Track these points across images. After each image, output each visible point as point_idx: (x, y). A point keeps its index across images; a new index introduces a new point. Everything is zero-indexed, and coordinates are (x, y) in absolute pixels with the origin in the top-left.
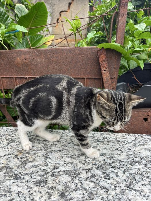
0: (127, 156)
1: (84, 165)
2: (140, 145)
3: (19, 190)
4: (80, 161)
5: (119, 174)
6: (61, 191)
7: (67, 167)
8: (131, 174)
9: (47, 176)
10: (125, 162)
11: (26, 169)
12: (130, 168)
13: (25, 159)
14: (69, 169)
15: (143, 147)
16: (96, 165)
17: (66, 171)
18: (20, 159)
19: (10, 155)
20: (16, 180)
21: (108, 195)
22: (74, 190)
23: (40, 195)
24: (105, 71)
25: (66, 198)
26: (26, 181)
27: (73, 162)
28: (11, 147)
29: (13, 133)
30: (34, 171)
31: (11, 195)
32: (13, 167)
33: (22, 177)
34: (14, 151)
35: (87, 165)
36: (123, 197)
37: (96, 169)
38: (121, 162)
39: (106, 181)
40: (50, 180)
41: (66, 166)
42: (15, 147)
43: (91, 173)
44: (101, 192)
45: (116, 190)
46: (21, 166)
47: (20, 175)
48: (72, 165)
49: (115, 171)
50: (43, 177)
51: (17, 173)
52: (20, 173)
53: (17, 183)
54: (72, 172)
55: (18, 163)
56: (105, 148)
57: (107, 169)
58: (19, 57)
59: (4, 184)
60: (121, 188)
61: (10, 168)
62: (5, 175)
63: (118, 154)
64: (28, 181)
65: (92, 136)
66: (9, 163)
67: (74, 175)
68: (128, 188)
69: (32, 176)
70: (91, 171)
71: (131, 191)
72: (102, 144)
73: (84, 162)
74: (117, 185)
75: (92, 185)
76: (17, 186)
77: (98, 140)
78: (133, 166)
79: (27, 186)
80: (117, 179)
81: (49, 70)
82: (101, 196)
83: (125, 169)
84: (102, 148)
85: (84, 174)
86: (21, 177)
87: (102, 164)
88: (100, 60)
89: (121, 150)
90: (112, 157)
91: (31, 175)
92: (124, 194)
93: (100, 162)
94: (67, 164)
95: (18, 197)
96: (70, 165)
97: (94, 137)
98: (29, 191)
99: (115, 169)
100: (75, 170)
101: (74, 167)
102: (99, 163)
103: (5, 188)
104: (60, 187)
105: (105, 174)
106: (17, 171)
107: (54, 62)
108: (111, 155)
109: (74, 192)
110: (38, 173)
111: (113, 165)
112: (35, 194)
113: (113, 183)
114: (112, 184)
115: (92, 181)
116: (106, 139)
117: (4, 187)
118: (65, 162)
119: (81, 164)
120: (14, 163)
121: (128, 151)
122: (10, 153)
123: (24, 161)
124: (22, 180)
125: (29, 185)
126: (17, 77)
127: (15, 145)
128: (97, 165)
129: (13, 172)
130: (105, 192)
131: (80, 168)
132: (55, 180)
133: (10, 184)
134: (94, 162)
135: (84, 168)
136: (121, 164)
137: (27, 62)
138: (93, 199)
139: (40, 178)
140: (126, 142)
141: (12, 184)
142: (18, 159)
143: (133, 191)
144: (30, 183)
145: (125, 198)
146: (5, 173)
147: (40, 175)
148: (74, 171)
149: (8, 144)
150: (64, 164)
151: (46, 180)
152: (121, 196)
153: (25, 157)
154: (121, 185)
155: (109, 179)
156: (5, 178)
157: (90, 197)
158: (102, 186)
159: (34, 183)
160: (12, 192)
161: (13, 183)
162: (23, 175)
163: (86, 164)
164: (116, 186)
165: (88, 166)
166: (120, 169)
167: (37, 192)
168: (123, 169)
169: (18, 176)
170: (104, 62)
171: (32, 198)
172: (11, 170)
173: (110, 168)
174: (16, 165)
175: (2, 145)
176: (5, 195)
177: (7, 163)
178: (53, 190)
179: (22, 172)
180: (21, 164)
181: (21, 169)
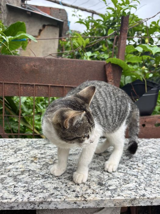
2: (144, 145)
3: (55, 186)
4: (101, 159)
5: (139, 165)
6: (97, 181)
8: (148, 164)
10: (139, 157)
14: (95, 166)
15: (147, 147)
17: (92, 168)
18: (38, 163)
19: (25, 160)
20: (46, 179)
21: (139, 179)
22: (109, 179)
23: (78, 187)
24: (111, 82)
25: (105, 185)
28: (21, 155)
29: (14, 143)
31: (49, 191)
32: (35, 169)
34: (27, 157)
36: (151, 179)
39: (132, 171)
44: (133, 178)
45: (143, 175)
48: (96, 163)
51: (43, 174)
53: (49, 181)
54: (98, 168)
55: (39, 166)
57: (128, 163)
58: (28, 64)
59: (34, 183)
61: (33, 171)
62: (30, 176)
66: (28, 167)
71: (155, 175)
75: (122, 174)
76: (51, 183)
78: (146, 159)
79: (61, 182)
80: (140, 168)
81: (57, 79)
82: (134, 180)
86: (50, 176)
88: (107, 73)
92: (151, 177)
95: (58, 192)
98: (66, 186)
99: (134, 162)
101: (99, 164)
104: (95, 179)
105: (128, 166)
106: (42, 172)
107: (64, 71)
109: (109, 181)
112: (73, 187)
114: (138, 172)
115: (121, 172)
117: (36, 186)
120: (34, 166)
122: (23, 159)
123: (44, 164)
124: (52, 178)
125: (63, 181)
126: (22, 83)
127: (25, 153)
130: (135, 177)
137: (36, 69)
138: (128, 183)
141: (43, 182)
143: (157, 175)
144: (63, 179)
145: (154, 180)
149: (15, 152)
153: (42, 161)
154: (145, 172)
155: (133, 169)
156: (32, 179)
157: (125, 182)
158: (131, 174)
159: (66, 179)
164: (141, 173)
166: (138, 162)
168: (141, 162)
169: (46, 175)
170: (110, 74)
171: (72, 190)
172: (35, 172)
173: (129, 162)
174: (37, 168)
175: (8, 153)
176: (42, 192)
177: (26, 167)
178: (90, 182)
179: (49, 173)
180: (43, 167)
181: (45, 170)
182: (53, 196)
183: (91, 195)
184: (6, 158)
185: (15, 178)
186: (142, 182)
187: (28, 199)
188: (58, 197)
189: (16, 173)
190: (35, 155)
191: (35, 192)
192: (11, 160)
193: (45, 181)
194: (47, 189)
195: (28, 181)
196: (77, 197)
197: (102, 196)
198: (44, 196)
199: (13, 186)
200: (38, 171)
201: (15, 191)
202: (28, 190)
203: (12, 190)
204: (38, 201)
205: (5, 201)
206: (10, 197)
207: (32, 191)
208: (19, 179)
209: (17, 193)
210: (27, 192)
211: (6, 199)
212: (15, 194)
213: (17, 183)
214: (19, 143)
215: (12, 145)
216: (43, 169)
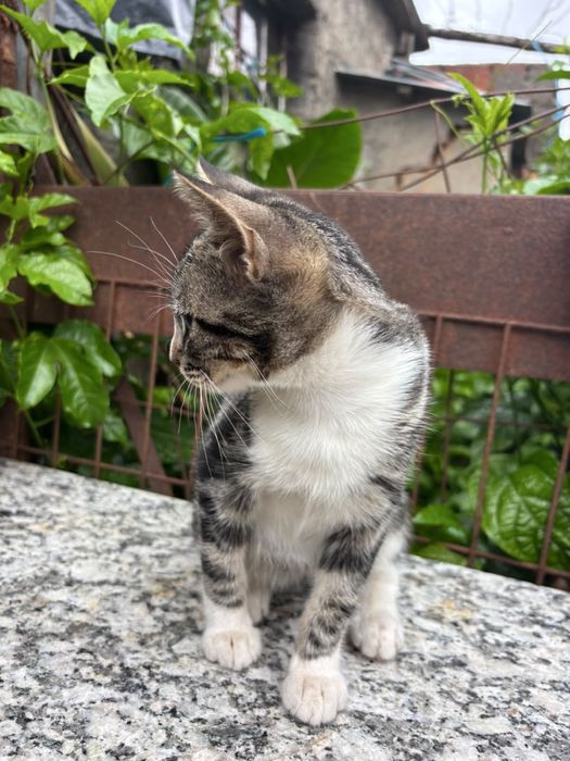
1: (464, 713)
3: (128, 738)
4: (445, 687)
7: (375, 698)
9: (271, 715)
11: (176, 658)
13: (180, 618)
14: (385, 713)
16: (532, 725)
17: (367, 717)
18: (159, 612)
19: (124, 585)
20: (123, 690)
26: (166, 708)
27: (405, 684)
28: (131, 560)
29: (153, 512)
30: (211, 675)
31: (85, 752)
32: (124, 634)
33: (153, 686)
34: (142, 576)
35: (482, 717)
37: (535, 747)
40: (283, 736)
41: (368, 690)
42: (148, 561)
46: (156, 639)
47: (144, 673)
48: (403, 698)
50: (249, 712)
51: (136, 663)
52: (148, 668)
53: (123, 707)
54: (398, 729)
55: (149, 624)
59: (65, 693)
61: (110, 637)
62: (80, 656)
64: (173, 712)
65: (507, 594)
66: (110, 617)
67: (413, 745)
69: (200, 692)
70: (506, 749)
72: (560, 638)
73: (464, 698)
76: (123, 718)
77: (534, 618)
79: (169, 731)
84: (559, 654)
86: (148, 686)
91: (193, 687)
93: (553, 719)
94: (376, 687)
96: (392, 694)
97: (515, 602)
100: (414, 724)
101: (414, 710)
102: (548, 721)
103: (63, 712)
106: (136, 655)
110: (230, 688)
117: (62, 706)
118: (367, 676)
119: (450, 704)
120: (131, 618)
122: (124, 578)
123: (173, 624)
124: (149, 697)
125: (179, 731)
127: (151, 556)
128: (540, 730)
129: (117, 654)
131: (443, 720)
132: (308, 744)
133: (94, 703)
134: (521, 709)
135: (464, 726)
139: (235, 711)
141: (98, 703)
142: (151, 608)
144: (186, 721)
146: (82, 651)
147: (235, 700)
148: (409, 725)
149: (124, 545)
150: (361, 684)
151: (263, 729)
153: (181, 607)
156: (76, 670)
159: (202, 727)
160: (92, 741)
161: (108, 700)
162: (158, 681)
163: (475, 711)
165: (487, 721)
169: (137, 676)
172: (111, 646)
174: (137, 629)
175: (99, 543)
176: (56, 745)
177: (102, 613)
179: (158, 667)
180: (160, 634)
181: (153, 651)
184: (77, 558)
185: (29, 643)
189: (49, 626)
190: (174, 576)
191: (37, 731)
192: (83, 571)
194: (86, 739)
195: (57, 673)
202: (19, 714)
207: (29, 720)
208: (37, 651)
210: (11, 718)
213: (15, 667)
214: (165, 516)
215: (137, 518)
216: (150, 643)
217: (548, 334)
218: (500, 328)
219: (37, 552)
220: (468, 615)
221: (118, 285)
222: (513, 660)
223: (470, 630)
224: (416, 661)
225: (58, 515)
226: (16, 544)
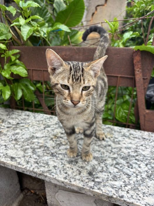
0: (151, 152)
1: (110, 154)
3: (55, 164)
4: (107, 150)
5: (141, 166)
6: (89, 170)
7: (95, 153)
8: (153, 167)
10: (148, 157)
11: (60, 150)
12: (152, 163)
13: (59, 142)
14: (97, 156)
16: (121, 155)
18: (55, 142)
19: (47, 137)
21: (130, 180)
22: (100, 172)
23: (71, 171)
24: (138, 71)
25: (93, 176)
26: (60, 159)
27: (100, 150)
28: (47, 131)
29: (48, 119)
32: (50, 147)
33: (57, 155)
34: (50, 135)
36: (143, 184)
37: (121, 159)
38: (144, 156)
39: (129, 169)
40: (80, 161)
42: (50, 131)
43: (116, 161)
44: (124, 177)
45: (137, 177)
46: (56, 147)
47: (55, 153)
48: (100, 153)
49: (139, 163)
51: (53, 152)
53: (53, 159)
54: (99, 158)
55: (54, 144)
56: (131, 143)
57: (131, 160)
59: (43, 158)
60: (142, 177)
61: (48, 148)
63: (142, 150)
64: (62, 159)
66: (46, 144)
67: (101, 160)
68: (149, 178)
70: (116, 159)
71: (151, 180)
72: (128, 139)
73: (110, 151)
74: (139, 174)
75: (116, 170)
76: (54, 161)
77: (124, 135)
79: (62, 162)
80: (139, 169)
82: (123, 179)
83: (148, 162)
84: (127, 142)
85: (109, 161)
87: (127, 155)
88: (135, 61)
89: (146, 146)
90: (136, 151)
91: (64, 155)
92: (144, 182)
93: (125, 154)
94: (95, 151)
95: (55, 170)
96: (98, 152)
97: (120, 132)
98: (63, 167)
99: (138, 161)
100: (102, 157)
101: (101, 154)
102: (123, 154)
103: (44, 161)
104: (89, 168)
105: (129, 164)
106: (53, 150)
108: (135, 149)
109: (100, 173)
111: (137, 158)
112: (67, 169)
113: (135, 171)
114: (134, 173)
115: (116, 168)
116: (132, 136)
119: (108, 153)
120: (50, 143)
121: (152, 148)
122: (47, 135)
123: (58, 144)
124: (57, 157)
125: (63, 162)
128: (122, 156)
129: (50, 150)
130: (127, 177)
131: (106, 156)
133: (48, 159)
134: (119, 152)
135: (110, 156)
136: (144, 158)
138: (116, 181)
140: (151, 141)
142: (53, 141)
144: (64, 161)
145: (145, 185)
146: (43, 151)
149: (45, 128)
151: (77, 160)
152: (142, 183)
153: (59, 140)
154: (142, 174)
155: (132, 168)
156: (44, 154)
157: (114, 179)
158: (125, 172)
159: (67, 161)
163: (112, 154)
164: (137, 174)
165: (114, 155)
166: (143, 162)
167: (70, 168)
168: (146, 163)
169: (54, 154)
170: (138, 63)
171: (65, 172)
173: (133, 160)
174: (52, 145)
175: (40, 128)
176: (44, 167)
178: (83, 169)
179: (57, 152)
180: (56, 146)
181: (56, 149)
182: (50, 172)
183: (77, 180)
184: (36, 132)
185: (34, 150)
186: (130, 184)
187: (33, 169)
188: (53, 174)
189: (36, 147)
190: (56, 134)
191: (40, 165)
192: (38, 135)
193: (51, 158)
194: (49, 165)
195: (40, 155)
196: (65, 178)
197: (85, 185)
198: (44, 170)
199: (29, 156)
200: (51, 148)
201: (29, 160)
202: (37, 163)
203: (27, 159)
204: (38, 172)
205: (20, 166)
206: (24, 164)
208: (36, 151)
209: (29, 162)
211: (21, 165)
212: (28, 162)
213: (33, 155)
214: (51, 120)
215: (46, 121)
216: (55, 148)
217: (127, 78)
218: (117, 77)
219: (28, 132)
220: (112, 136)
221: (33, 70)
222: (119, 144)
223: (112, 139)
224: (102, 146)
225: (29, 123)
226: (24, 130)
